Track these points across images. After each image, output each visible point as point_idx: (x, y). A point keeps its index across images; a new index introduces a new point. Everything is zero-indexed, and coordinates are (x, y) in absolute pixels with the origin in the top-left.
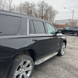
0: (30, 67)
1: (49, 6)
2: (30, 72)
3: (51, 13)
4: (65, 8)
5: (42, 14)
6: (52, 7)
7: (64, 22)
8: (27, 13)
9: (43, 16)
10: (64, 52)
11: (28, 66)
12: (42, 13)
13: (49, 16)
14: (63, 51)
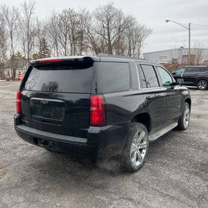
0: (145, 143)
1: (126, 16)
2: (144, 151)
3: (130, 35)
4: (167, 21)
5: (109, 38)
6: (134, 19)
7: (166, 57)
8: (72, 39)
9: (112, 43)
10: (187, 122)
11: (142, 141)
12: (109, 35)
13: (126, 42)
14: (186, 120)
